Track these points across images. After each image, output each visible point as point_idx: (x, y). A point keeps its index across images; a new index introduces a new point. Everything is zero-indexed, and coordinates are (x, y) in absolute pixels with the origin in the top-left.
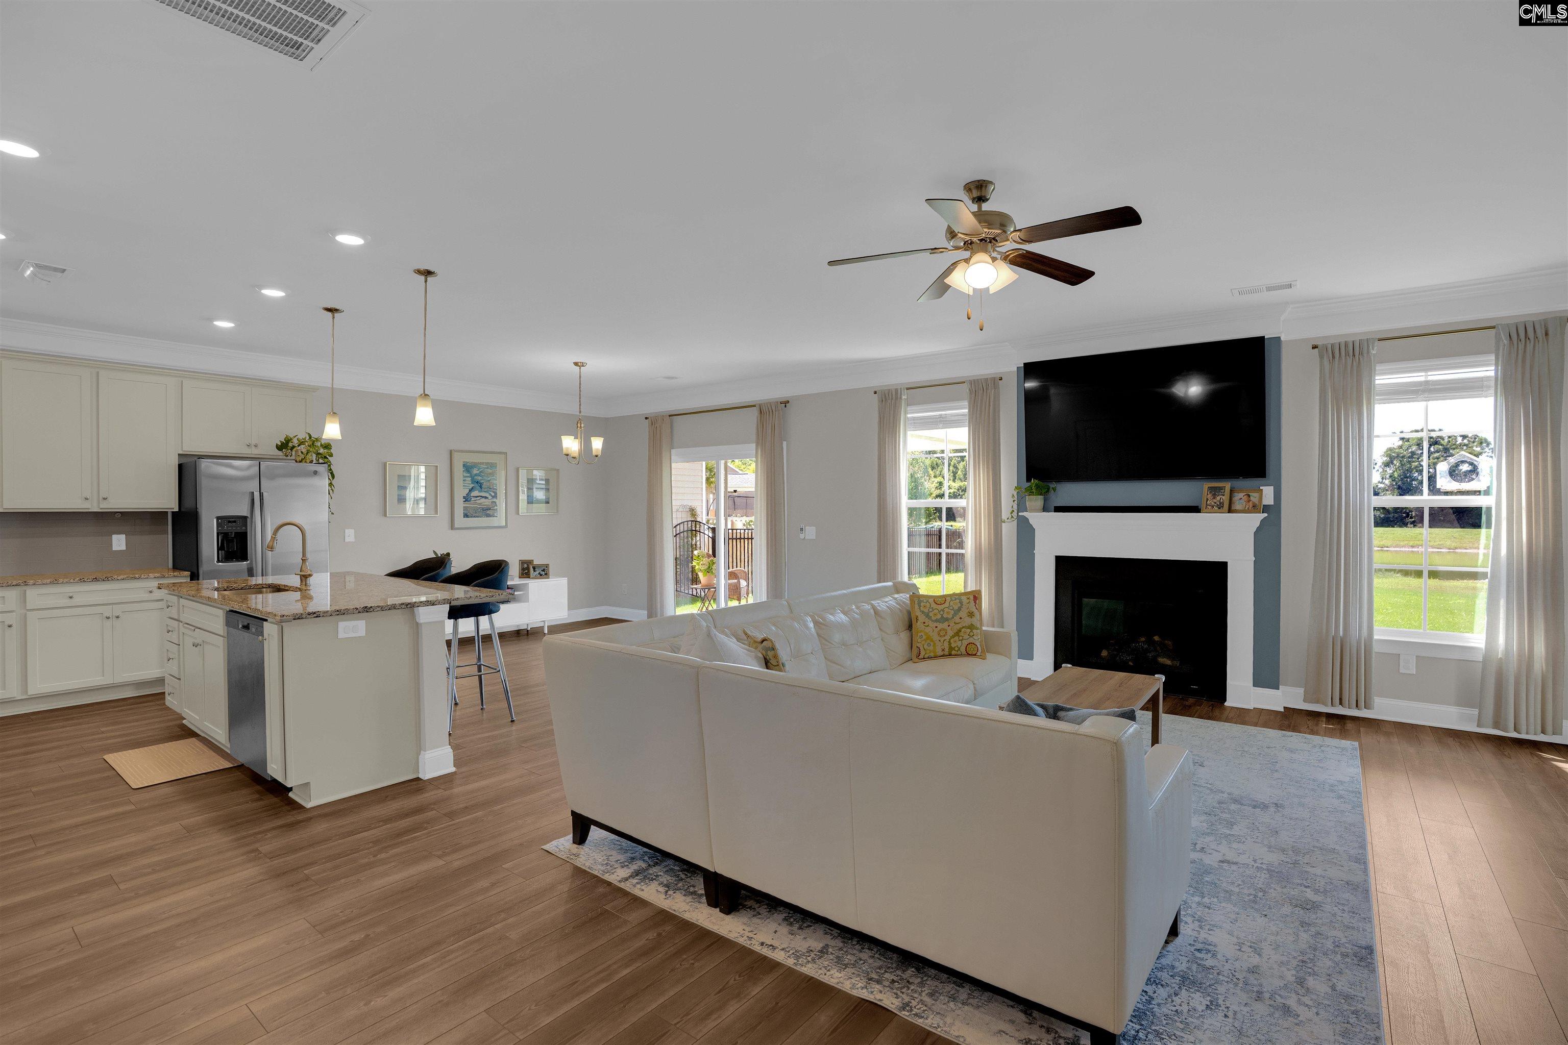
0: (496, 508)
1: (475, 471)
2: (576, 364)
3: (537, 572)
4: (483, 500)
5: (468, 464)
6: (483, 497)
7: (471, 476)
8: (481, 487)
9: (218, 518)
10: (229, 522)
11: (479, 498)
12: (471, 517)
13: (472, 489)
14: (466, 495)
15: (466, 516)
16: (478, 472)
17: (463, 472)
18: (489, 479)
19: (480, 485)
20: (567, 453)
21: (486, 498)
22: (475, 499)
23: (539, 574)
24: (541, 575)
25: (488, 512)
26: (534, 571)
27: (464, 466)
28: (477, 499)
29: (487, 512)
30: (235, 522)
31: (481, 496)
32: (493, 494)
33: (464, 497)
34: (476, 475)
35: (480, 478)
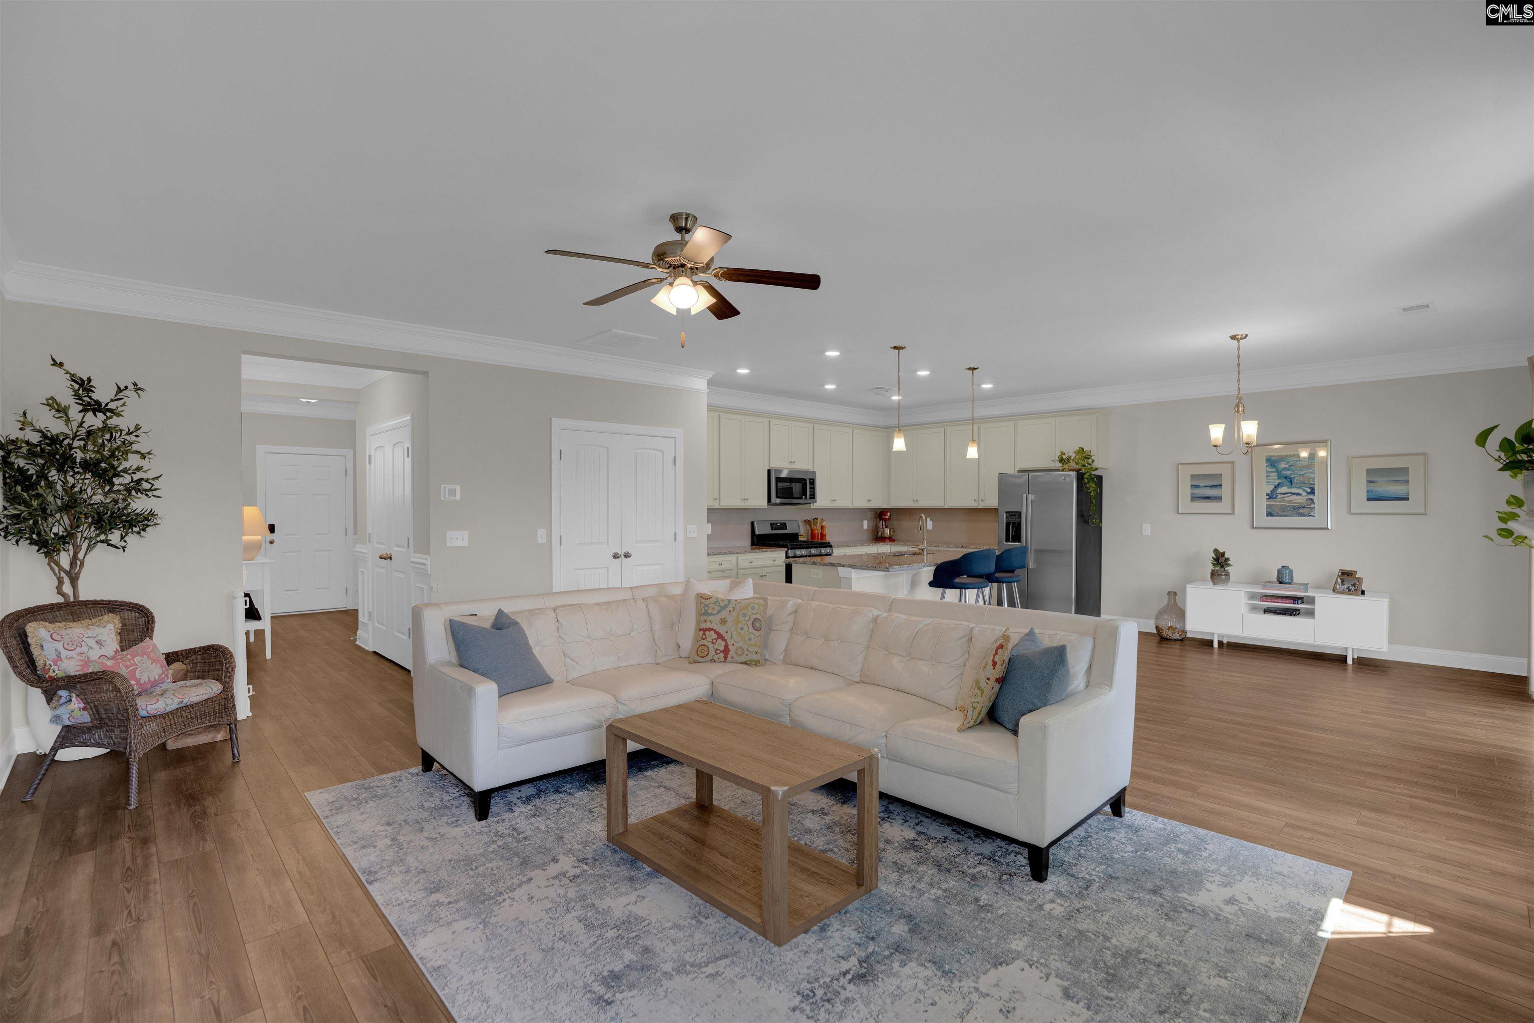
0: (1313, 506)
1: (1283, 465)
2: (1233, 338)
3: (1346, 586)
4: (1295, 497)
5: (1273, 458)
6: (1294, 494)
7: (1277, 471)
8: (1291, 482)
9: (1006, 513)
10: (1012, 515)
11: (1289, 495)
12: (1277, 516)
13: (1278, 485)
14: (1270, 493)
15: (1270, 514)
16: (1287, 466)
17: (1266, 466)
18: (1302, 473)
19: (1289, 480)
20: (1248, 441)
21: (1298, 494)
22: (1284, 496)
23: (1348, 588)
24: (1350, 590)
25: (1301, 511)
26: (1343, 584)
27: (1267, 460)
28: (1286, 496)
29: (1304, 510)
30: (1015, 515)
31: (1291, 493)
32: (1309, 490)
33: (1267, 495)
34: (1284, 469)
35: (1289, 472)
